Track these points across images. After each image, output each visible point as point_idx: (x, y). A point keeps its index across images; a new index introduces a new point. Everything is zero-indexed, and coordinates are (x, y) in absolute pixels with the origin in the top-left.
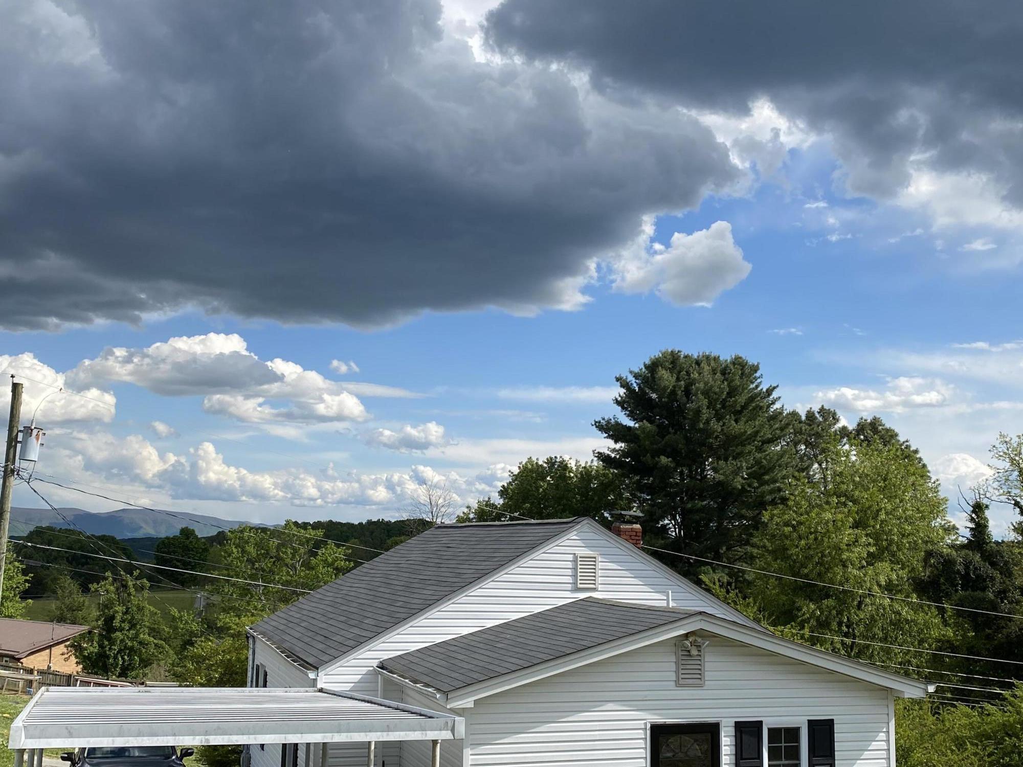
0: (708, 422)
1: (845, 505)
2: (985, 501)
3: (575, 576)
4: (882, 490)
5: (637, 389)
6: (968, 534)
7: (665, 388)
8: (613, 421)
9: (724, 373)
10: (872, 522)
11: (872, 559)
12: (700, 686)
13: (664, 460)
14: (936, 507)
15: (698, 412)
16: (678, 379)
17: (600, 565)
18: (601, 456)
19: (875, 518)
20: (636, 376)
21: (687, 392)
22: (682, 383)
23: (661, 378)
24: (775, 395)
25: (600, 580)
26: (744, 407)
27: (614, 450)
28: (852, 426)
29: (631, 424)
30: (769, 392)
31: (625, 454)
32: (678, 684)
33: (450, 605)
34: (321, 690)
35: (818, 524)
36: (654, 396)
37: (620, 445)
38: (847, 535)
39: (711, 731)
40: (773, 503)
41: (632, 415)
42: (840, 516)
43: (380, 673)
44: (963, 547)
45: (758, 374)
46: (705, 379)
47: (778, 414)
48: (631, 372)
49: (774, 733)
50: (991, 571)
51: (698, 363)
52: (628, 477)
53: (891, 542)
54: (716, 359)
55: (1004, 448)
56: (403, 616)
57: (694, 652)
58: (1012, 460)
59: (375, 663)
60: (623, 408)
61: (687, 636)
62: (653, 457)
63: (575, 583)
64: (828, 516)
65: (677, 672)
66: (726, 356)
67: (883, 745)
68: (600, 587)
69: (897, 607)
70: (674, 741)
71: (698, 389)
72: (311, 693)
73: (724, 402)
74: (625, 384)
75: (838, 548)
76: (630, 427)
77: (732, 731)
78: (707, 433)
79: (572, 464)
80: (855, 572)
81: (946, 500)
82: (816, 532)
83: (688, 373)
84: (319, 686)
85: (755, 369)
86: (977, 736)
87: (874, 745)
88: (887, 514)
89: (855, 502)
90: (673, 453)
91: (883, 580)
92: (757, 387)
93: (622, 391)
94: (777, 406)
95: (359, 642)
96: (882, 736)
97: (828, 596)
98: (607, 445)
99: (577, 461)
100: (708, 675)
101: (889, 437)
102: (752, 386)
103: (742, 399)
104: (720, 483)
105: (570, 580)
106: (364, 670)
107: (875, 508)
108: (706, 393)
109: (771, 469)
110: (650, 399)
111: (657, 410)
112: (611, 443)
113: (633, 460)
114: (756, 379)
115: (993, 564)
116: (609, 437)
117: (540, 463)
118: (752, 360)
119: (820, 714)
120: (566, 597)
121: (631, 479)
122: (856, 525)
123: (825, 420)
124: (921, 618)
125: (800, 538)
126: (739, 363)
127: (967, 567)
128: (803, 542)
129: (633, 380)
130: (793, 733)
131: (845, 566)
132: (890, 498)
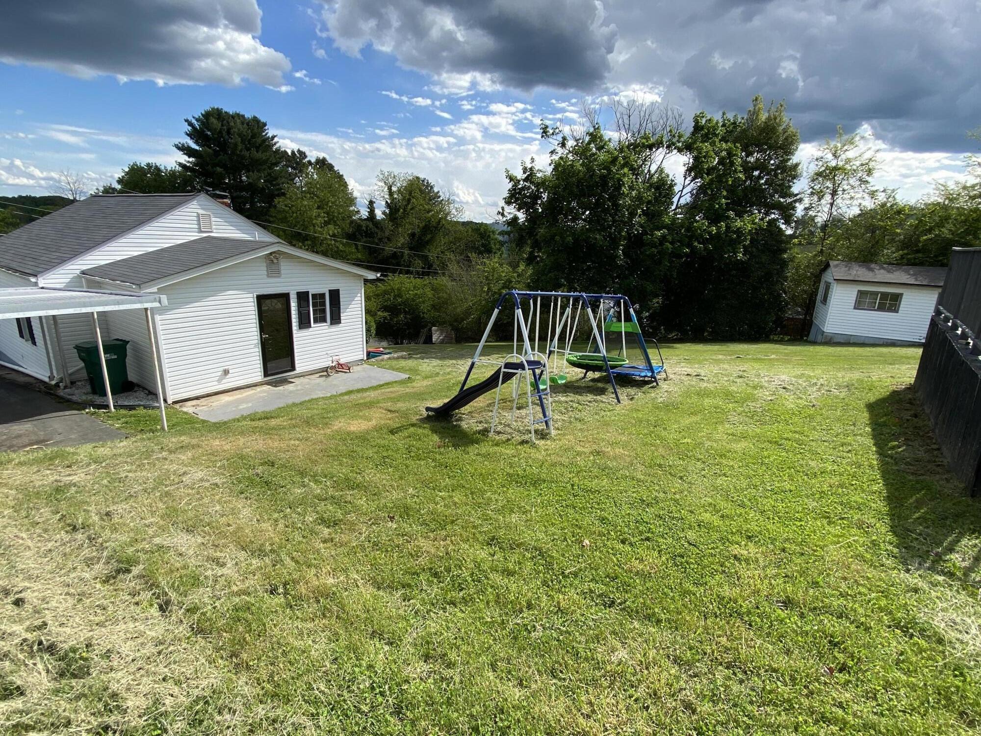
0: (241, 151)
1: (313, 198)
2: (374, 200)
3: (199, 224)
4: (329, 192)
5: (198, 127)
6: (367, 214)
7: (215, 129)
8: (186, 145)
9: (248, 125)
10: (325, 207)
11: (326, 223)
12: (279, 277)
13: (219, 169)
14: (352, 201)
15: (236, 145)
16: (222, 125)
17: (213, 219)
18: (180, 164)
19: (327, 205)
20: (197, 120)
21: (228, 133)
22: (225, 127)
23: (212, 123)
24: (276, 140)
25: (214, 227)
26: (260, 145)
27: (188, 162)
28: (313, 160)
29: (197, 148)
30: (273, 137)
31: (195, 164)
32: (268, 276)
33: (124, 240)
34: (42, 288)
35: (301, 207)
36: (209, 133)
37: (191, 159)
38: (315, 212)
39: (286, 297)
40: (278, 195)
41: (197, 143)
42: (311, 203)
43: (83, 277)
44: (365, 219)
45: (266, 128)
46: (239, 127)
47: (278, 150)
48: (194, 117)
49: (314, 296)
50: (376, 230)
51: (233, 117)
52: (198, 178)
53: (334, 216)
54: (243, 116)
55: (381, 176)
56: (92, 245)
57: (275, 261)
58: (385, 182)
59: (78, 272)
60: (191, 138)
61: (271, 254)
62: (212, 167)
63: (200, 228)
64: (306, 203)
65: (267, 271)
66: (248, 115)
67: (359, 298)
68: (214, 231)
69: (337, 244)
70: (268, 301)
71: (234, 132)
72: (35, 289)
73: (250, 140)
74: (190, 124)
75: (311, 218)
76: (196, 150)
77: (295, 296)
78: (243, 157)
79: (162, 168)
80: (319, 229)
81: (356, 198)
82: (300, 210)
83: (228, 122)
84: (40, 286)
85: (265, 125)
86: (375, 295)
87: (356, 299)
88: (332, 203)
89: (318, 197)
90: (224, 166)
91: (331, 233)
92: (266, 134)
93: (190, 128)
94: (277, 145)
95: (62, 261)
96: (359, 295)
97: (307, 240)
98: (184, 159)
99: (165, 167)
100: (282, 272)
101: (331, 167)
102: (264, 134)
103: (259, 141)
104: (250, 183)
105: (196, 226)
106: (71, 276)
107: (327, 200)
108: (240, 135)
109: (276, 179)
110: (207, 134)
111: (212, 141)
112: (186, 158)
113: (200, 168)
114: (265, 130)
115: (377, 227)
116: (185, 154)
117: (142, 166)
118: (263, 120)
119: (334, 287)
120: (195, 236)
121: (200, 179)
122: (319, 208)
123: (301, 156)
124: (347, 249)
125: (293, 213)
126: (256, 120)
127: (367, 229)
128: (295, 215)
129: (196, 123)
130: (323, 296)
131: (314, 226)
132: (333, 196)
